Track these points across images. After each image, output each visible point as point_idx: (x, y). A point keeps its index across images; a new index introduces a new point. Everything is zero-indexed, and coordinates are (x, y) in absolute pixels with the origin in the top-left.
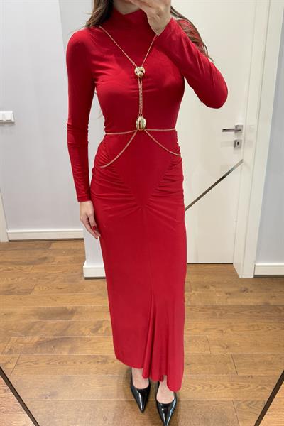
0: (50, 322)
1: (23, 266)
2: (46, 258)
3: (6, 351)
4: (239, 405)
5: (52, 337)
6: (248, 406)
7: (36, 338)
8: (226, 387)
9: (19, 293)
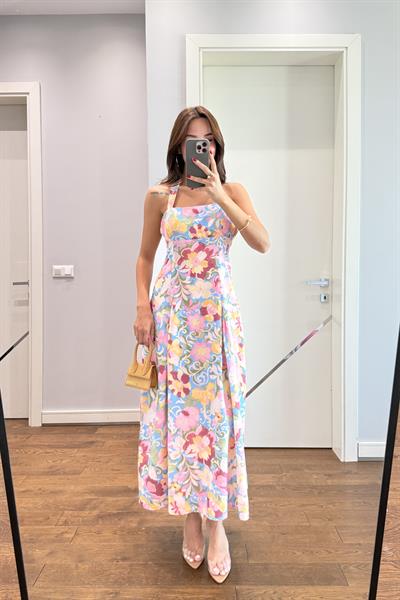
0: (110, 499)
1: (65, 450)
2: (92, 442)
3: (61, 523)
4: (345, 567)
5: (115, 512)
6: (356, 567)
7: (95, 512)
8: (330, 553)
9: (65, 473)
